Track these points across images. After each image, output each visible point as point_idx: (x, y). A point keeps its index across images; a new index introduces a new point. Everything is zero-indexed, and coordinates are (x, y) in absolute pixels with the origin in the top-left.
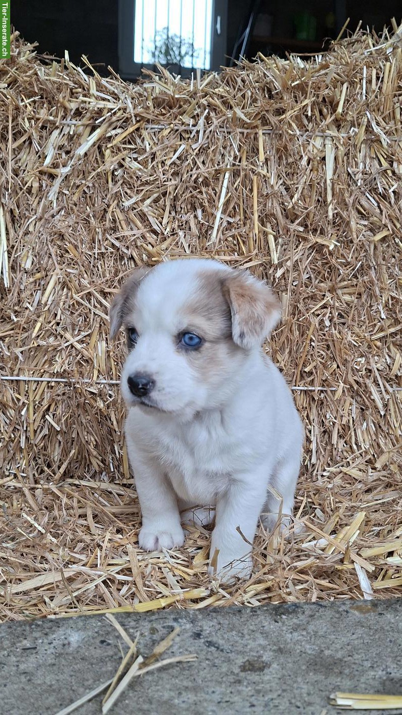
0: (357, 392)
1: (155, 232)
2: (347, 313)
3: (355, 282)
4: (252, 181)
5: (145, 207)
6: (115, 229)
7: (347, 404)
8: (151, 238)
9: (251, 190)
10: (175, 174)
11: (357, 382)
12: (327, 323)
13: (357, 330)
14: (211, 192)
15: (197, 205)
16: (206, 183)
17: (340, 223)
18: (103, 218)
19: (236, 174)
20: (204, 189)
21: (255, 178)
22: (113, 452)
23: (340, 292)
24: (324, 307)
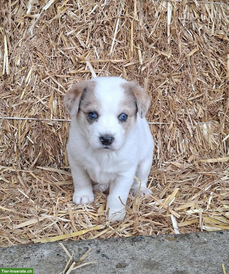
0: (181, 125)
1: (82, 47)
2: (176, 88)
3: (180, 73)
4: (130, 23)
5: (78, 35)
6: (62, 46)
7: (175, 131)
8: (80, 50)
9: (130, 28)
10: (93, 19)
11: (180, 121)
12: (166, 92)
13: (181, 96)
14: (110, 28)
15: (103, 34)
16: (108, 24)
17: (174, 45)
18: (56, 40)
19: (123, 19)
20: (107, 26)
21: (132, 22)
22: (60, 153)
23: (173, 77)
24: (165, 84)
